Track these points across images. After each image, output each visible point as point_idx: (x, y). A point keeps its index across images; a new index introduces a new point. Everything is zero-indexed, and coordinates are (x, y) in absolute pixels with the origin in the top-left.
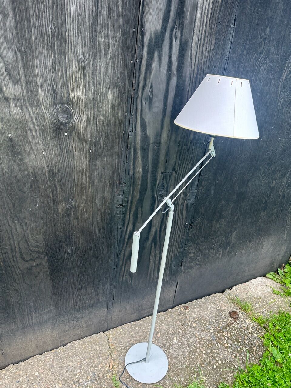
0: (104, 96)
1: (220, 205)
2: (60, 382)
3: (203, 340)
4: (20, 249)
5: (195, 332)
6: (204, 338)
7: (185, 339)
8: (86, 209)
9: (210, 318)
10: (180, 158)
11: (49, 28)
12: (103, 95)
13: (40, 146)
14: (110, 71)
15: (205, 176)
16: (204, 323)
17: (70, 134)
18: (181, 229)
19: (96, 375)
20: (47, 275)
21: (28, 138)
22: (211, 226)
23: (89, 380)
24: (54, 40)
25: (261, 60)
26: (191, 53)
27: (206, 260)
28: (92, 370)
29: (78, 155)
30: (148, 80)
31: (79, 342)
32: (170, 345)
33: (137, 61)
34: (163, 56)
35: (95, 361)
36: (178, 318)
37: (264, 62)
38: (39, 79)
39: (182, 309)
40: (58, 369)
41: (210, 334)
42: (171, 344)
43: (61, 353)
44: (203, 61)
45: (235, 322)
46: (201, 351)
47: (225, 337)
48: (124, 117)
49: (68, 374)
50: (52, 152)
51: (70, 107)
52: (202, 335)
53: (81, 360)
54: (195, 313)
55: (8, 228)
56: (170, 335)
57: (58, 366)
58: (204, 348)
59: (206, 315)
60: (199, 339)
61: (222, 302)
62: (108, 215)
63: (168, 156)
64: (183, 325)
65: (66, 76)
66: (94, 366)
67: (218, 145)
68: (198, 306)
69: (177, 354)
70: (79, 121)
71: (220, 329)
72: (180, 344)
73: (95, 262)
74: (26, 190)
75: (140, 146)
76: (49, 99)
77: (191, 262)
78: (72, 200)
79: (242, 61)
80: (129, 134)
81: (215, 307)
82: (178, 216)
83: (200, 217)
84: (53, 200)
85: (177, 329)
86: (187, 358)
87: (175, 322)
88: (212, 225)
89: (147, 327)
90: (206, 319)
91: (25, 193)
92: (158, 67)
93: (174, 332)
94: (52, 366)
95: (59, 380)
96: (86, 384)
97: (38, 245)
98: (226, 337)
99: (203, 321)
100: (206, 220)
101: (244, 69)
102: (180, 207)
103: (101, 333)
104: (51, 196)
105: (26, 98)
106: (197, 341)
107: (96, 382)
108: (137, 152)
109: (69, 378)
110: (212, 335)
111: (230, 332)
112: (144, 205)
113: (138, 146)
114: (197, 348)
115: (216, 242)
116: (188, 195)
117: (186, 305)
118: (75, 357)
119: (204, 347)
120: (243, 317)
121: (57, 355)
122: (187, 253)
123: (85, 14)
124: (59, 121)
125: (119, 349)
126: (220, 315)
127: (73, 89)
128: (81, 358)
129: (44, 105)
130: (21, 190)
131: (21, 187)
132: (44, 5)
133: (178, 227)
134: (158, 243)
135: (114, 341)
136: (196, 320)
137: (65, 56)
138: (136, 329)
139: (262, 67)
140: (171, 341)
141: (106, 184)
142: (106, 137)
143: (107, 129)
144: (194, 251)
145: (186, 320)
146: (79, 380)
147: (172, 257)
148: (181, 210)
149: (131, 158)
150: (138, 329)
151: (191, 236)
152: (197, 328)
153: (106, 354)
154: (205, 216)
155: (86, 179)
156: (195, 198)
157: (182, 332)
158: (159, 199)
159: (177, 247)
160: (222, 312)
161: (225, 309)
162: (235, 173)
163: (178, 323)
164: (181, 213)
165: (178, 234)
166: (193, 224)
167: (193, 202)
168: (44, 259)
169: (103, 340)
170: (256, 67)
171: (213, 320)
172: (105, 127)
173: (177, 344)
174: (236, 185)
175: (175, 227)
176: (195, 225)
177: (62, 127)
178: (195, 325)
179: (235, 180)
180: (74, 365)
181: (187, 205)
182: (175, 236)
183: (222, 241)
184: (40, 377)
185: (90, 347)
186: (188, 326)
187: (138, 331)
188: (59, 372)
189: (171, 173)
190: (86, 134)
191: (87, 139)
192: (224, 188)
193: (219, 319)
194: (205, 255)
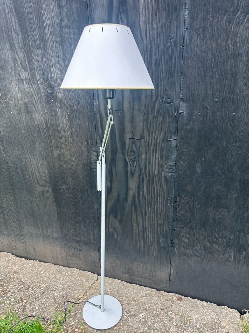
1: (215, 190)
2: (46, 284)
4: (36, 175)
5: (167, 322)
7: (152, 321)
8: (71, 158)
9: (197, 322)
10: (147, 126)
11: (37, 35)
13: (40, 108)
15: (184, 150)
16: (184, 322)
17: (55, 100)
18: (164, 202)
19: (66, 294)
20: (53, 201)
21: (33, 103)
22: (207, 213)
23: (60, 294)
24: (40, 42)
25: (238, 19)
26: (140, 31)
27: (209, 256)
28: (67, 290)
29: (61, 116)
31: (78, 271)
32: (134, 315)
35: (75, 287)
36: (163, 301)
37: (243, 21)
38: (35, 67)
39: (175, 298)
40: (53, 277)
42: (136, 315)
43: (63, 270)
44: (155, 35)
49: (54, 283)
50: (46, 112)
51: (52, 83)
52: (172, 329)
53: (68, 281)
54: (185, 308)
55: (29, 159)
56: (142, 308)
57: (55, 275)
59: (195, 317)
60: (165, 329)
61: (228, 319)
62: (88, 167)
63: (134, 123)
64: (162, 310)
65: (49, 63)
66: (71, 289)
67: (194, 116)
68: (195, 305)
69: (132, 325)
70: (59, 92)
72: (143, 320)
73: (83, 204)
74: (35, 136)
75: (105, 112)
76: (42, 78)
77: (187, 249)
78: (61, 149)
79: (208, 26)
80: (94, 101)
81: (214, 317)
82: (157, 186)
83: (188, 197)
84: (50, 145)
85: (153, 308)
87: (157, 303)
88: (208, 211)
89: (131, 291)
90: (191, 320)
91: (35, 138)
93: (148, 309)
94: (52, 274)
95: (47, 282)
96: (56, 295)
97: (45, 176)
99: (186, 320)
100: (197, 203)
101: (212, 34)
102: (157, 178)
103: (96, 274)
104: (49, 143)
105: (30, 79)
106: (161, 329)
107: (62, 298)
109: (53, 285)
112: (117, 165)
113: (103, 112)
115: (220, 237)
116: (165, 166)
117: (183, 297)
121: (60, 270)
122: (179, 235)
123: (55, 23)
124: (48, 92)
125: (95, 291)
127: (54, 71)
128: (70, 280)
129: (39, 82)
130: (33, 136)
131: (33, 134)
132: (34, 24)
134: (139, 209)
135: (99, 284)
136: (180, 314)
137: (47, 51)
138: (121, 287)
139: (241, 27)
140: (137, 313)
141: (82, 140)
142: (77, 104)
143: (78, 98)
144: (188, 236)
145: (169, 307)
146: (55, 290)
147: (158, 231)
148: (159, 181)
149: (99, 121)
150: (122, 288)
151: (180, 216)
152: (173, 321)
153: (85, 288)
154: (195, 197)
155: (68, 134)
156: (175, 172)
157: (155, 314)
158: (131, 163)
159: (163, 221)
160: (217, 327)
161: (225, 326)
162: (229, 153)
163: (159, 305)
164: (160, 184)
165: (161, 206)
166: (180, 203)
167: (173, 176)
168: (50, 188)
169: (92, 279)
170: (231, 29)
171: (199, 326)
172: (76, 96)
173: (140, 319)
174: (235, 169)
175: (156, 198)
176: (183, 205)
177: (50, 96)
178: (174, 317)
179: (233, 162)
180: (62, 281)
181: (165, 177)
182: (157, 207)
183: (230, 239)
184: (42, 275)
185: (80, 278)
186: (166, 313)
187: (121, 290)
188: (52, 279)
189: (140, 140)
190: (64, 101)
191: (65, 104)
192: (216, 169)
193: (206, 330)
194: (205, 248)
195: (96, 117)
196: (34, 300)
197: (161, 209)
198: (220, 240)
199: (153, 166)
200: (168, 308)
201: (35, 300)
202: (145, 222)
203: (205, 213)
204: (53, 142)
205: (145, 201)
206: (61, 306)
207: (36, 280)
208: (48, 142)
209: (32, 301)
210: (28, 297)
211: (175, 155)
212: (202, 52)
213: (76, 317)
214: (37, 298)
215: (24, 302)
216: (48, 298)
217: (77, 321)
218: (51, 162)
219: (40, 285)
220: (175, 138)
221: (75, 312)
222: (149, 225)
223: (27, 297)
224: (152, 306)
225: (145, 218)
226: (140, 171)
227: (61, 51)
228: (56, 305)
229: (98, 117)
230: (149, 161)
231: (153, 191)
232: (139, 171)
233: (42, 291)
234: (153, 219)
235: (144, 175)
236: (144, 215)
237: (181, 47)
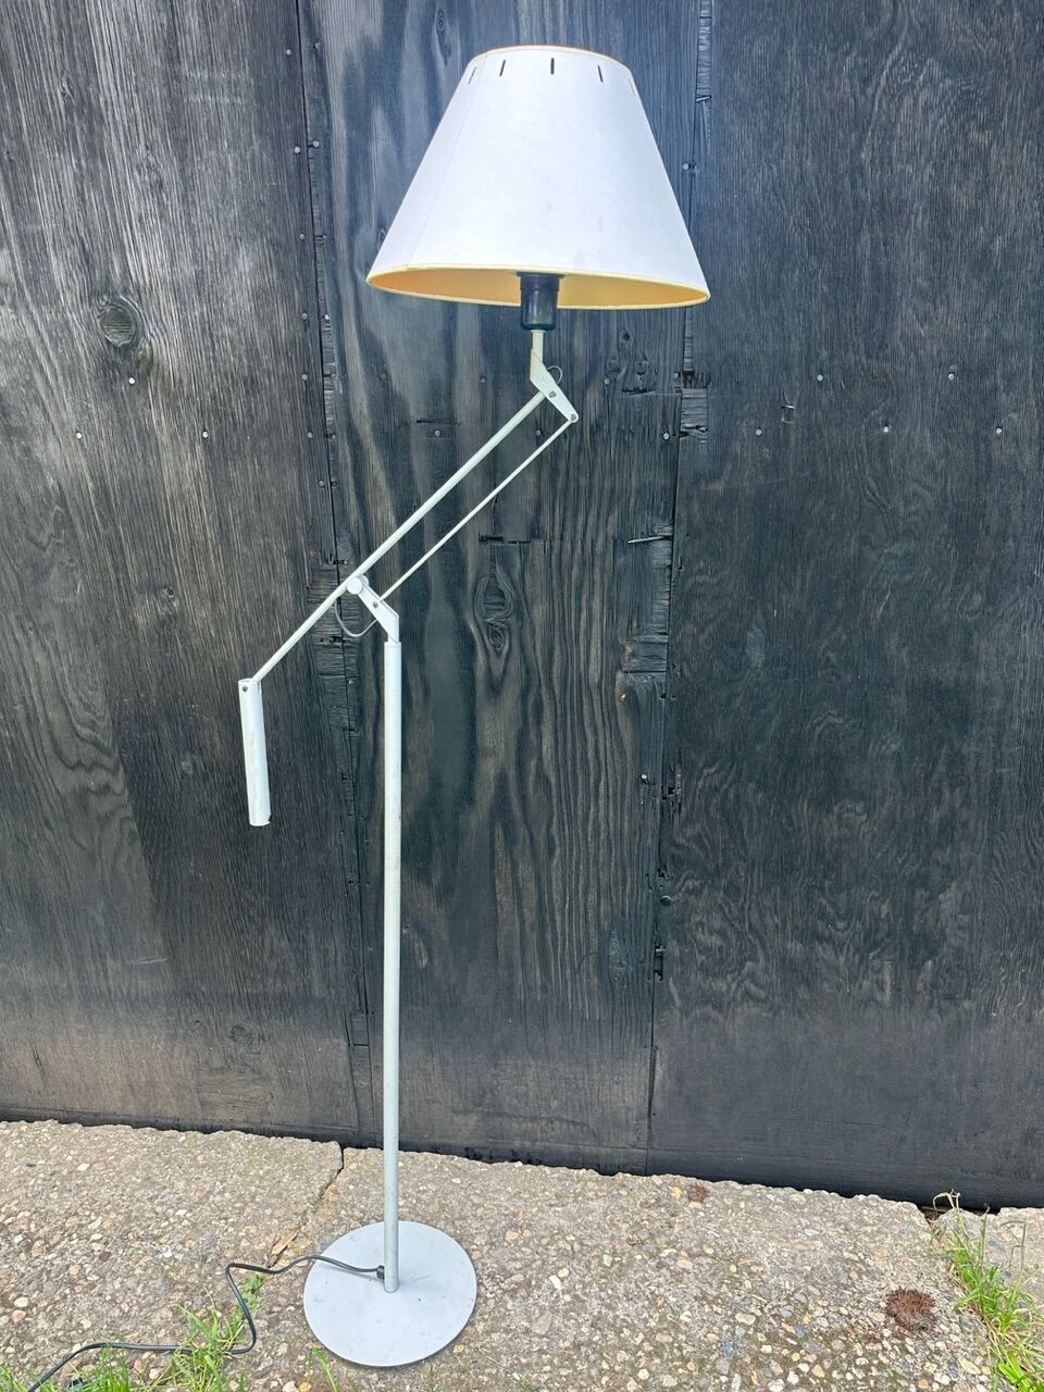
0: (227, 263)
1: (818, 729)
2: (113, 1215)
3: (678, 1330)
4: (48, 722)
5: (662, 1290)
6: (683, 1328)
7: (603, 1294)
8: (217, 631)
10: (554, 487)
11: (58, 89)
12: (223, 262)
13: (68, 414)
14: (233, 185)
15: (701, 579)
16: (730, 1277)
17: (143, 380)
18: (623, 795)
19: (214, 1246)
20: (132, 833)
21: (37, 391)
22: (791, 823)
23: (187, 1250)
24: (73, 120)
25: (895, 70)
28: (216, 1226)
29: (170, 448)
30: (363, 201)
31: (249, 1142)
32: (526, 1285)
33: (316, 144)
34: (407, 117)
35: (248, 1210)
36: (633, 1213)
37: (915, 78)
38: (48, 228)
39: (677, 1192)
40: (139, 1180)
41: (726, 1327)
42: (533, 1283)
43: (181, 1145)
45: (895, 1341)
46: (632, 1365)
47: (791, 1373)
48: (300, 326)
49: (148, 1206)
50: (100, 432)
51: (132, 301)
52: (688, 1313)
53: (213, 1187)
54: (724, 1225)
55: (12, 645)
56: (553, 1253)
57: (144, 1174)
58: (657, 1361)
59: (767, 1253)
60: (662, 1319)
61: (889, 1240)
62: (298, 670)
63: (499, 475)
64: (633, 1245)
65: (114, 215)
66: (231, 1220)
68: (758, 1209)
69: (526, 1324)
70: (162, 341)
71: (791, 1329)
72: (568, 1298)
74: (45, 541)
75: (374, 429)
76: (79, 278)
78: (171, 592)
79: (787, 91)
80: (326, 382)
81: (838, 1241)
82: (595, 733)
83: (717, 765)
84: (118, 580)
85: (597, 1246)
86: (554, 1356)
87: (611, 1220)
88: (794, 816)
89: (495, 1192)
90: (753, 1269)
91: (44, 549)
92: (395, 156)
93: (579, 1252)
94: (133, 1167)
95: (116, 1208)
96: (168, 1255)
97: (93, 722)
98: (798, 1372)
99: (733, 1268)
100: (752, 786)
101: (803, 122)
102: (596, 696)
103: (334, 1146)
104: (111, 570)
105: (22, 281)
106: (646, 1321)
107: (197, 1266)
108: (361, 447)
109: (143, 1216)
110: (733, 1333)
111: (834, 1366)
112: (427, 654)
113: (365, 429)
114: (623, 1345)
115: (842, 912)
116: (629, 649)
117: (708, 1185)
118: (205, 1174)
119: (661, 1357)
120: (955, 1339)
121: (167, 1146)
122: (683, 921)
123: (142, 38)
124: (108, 342)
125: (343, 1212)
126: (837, 1283)
127: (136, 249)
128: (218, 1183)
129: (67, 299)
130: (32, 540)
131: (33, 532)
132: (40, 37)
133: (607, 784)
134: (522, 830)
135: (352, 1182)
136: (710, 1251)
137: (103, 160)
138: (451, 1183)
139: (908, 101)
140: (537, 1274)
141: (271, 552)
142: (247, 393)
143: (249, 367)
144: (717, 924)
145: (660, 1233)
146: (161, 1236)
147: (602, 916)
148: (604, 710)
149: (346, 467)
150: (455, 1184)
151: (687, 844)
152: (685, 1280)
153: (293, 1206)
154: (745, 766)
155: (204, 528)
156: (668, 668)
157: (608, 1265)
158: (487, 642)
159: (619, 874)
160: (854, 1275)
161: (883, 1269)
162: (870, 582)
163: (619, 1229)
164: (607, 724)
165: (611, 813)
166: (686, 792)
167: (660, 685)
168: (115, 773)
169: (321, 1167)
170: (869, 105)
171: (788, 1287)
172: (241, 360)
173: (555, 1295)
174: (893, 641)
175: (592, 781)
176: (697, 799)
177: (119, 360)
178: (689, 1265)
179: (883, 617)
180: (186, 1191)
181: (630, 691)
182: (596, 818)
183: (877, 919)
184: (83, 1178)
185: (266, 1168)
186: (652, 1256)
187: (452, 1192)
188: (134, 1191)
189: (526, 545)
190: (185, 380)
191: (190, 396)
192: (822, 647)
193: (818, 1293)
194: (786, 965)
195: (335, 450)
196: (67, 1291)
197: (612, 824)
198: (841, 925)
199: (578, 652)
200: (659, 1236)
201: (72, 1289)
202: (550, 885)
203: (781, 823)
204: (129, 566)
205: (550, 798)
206: (198, 1300)
207: (60, 1206)
208: (109, 564)
209: (58, 1298)
210: (34, 1285)
211: (667, 603)
212: (764, 189)
213: (278, 1332)
214: (81, 1282)
215: (18, 1309)
216: (133, 1275)
217: (283, 1349)
218: (124, 656)
219: (84, 1222)
220: (666, 534)
221: (270, 1312)
222: (565, 894)
223: (29, 1283)
224: (591, 1237)
225: (549, 867)
226: (528, 672)
227: (172, 162)
228: (177, 1297)
229: (343, 450)
230: (564, 631)
231: (579, 753)
232: (524, 675)
233: (97, 1247)
234: (581, 868)
235: (544, 689)
236: (543, 856)
237: (686, 167)
